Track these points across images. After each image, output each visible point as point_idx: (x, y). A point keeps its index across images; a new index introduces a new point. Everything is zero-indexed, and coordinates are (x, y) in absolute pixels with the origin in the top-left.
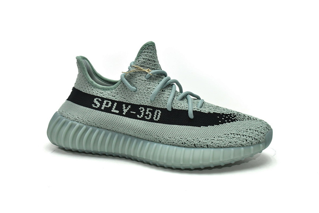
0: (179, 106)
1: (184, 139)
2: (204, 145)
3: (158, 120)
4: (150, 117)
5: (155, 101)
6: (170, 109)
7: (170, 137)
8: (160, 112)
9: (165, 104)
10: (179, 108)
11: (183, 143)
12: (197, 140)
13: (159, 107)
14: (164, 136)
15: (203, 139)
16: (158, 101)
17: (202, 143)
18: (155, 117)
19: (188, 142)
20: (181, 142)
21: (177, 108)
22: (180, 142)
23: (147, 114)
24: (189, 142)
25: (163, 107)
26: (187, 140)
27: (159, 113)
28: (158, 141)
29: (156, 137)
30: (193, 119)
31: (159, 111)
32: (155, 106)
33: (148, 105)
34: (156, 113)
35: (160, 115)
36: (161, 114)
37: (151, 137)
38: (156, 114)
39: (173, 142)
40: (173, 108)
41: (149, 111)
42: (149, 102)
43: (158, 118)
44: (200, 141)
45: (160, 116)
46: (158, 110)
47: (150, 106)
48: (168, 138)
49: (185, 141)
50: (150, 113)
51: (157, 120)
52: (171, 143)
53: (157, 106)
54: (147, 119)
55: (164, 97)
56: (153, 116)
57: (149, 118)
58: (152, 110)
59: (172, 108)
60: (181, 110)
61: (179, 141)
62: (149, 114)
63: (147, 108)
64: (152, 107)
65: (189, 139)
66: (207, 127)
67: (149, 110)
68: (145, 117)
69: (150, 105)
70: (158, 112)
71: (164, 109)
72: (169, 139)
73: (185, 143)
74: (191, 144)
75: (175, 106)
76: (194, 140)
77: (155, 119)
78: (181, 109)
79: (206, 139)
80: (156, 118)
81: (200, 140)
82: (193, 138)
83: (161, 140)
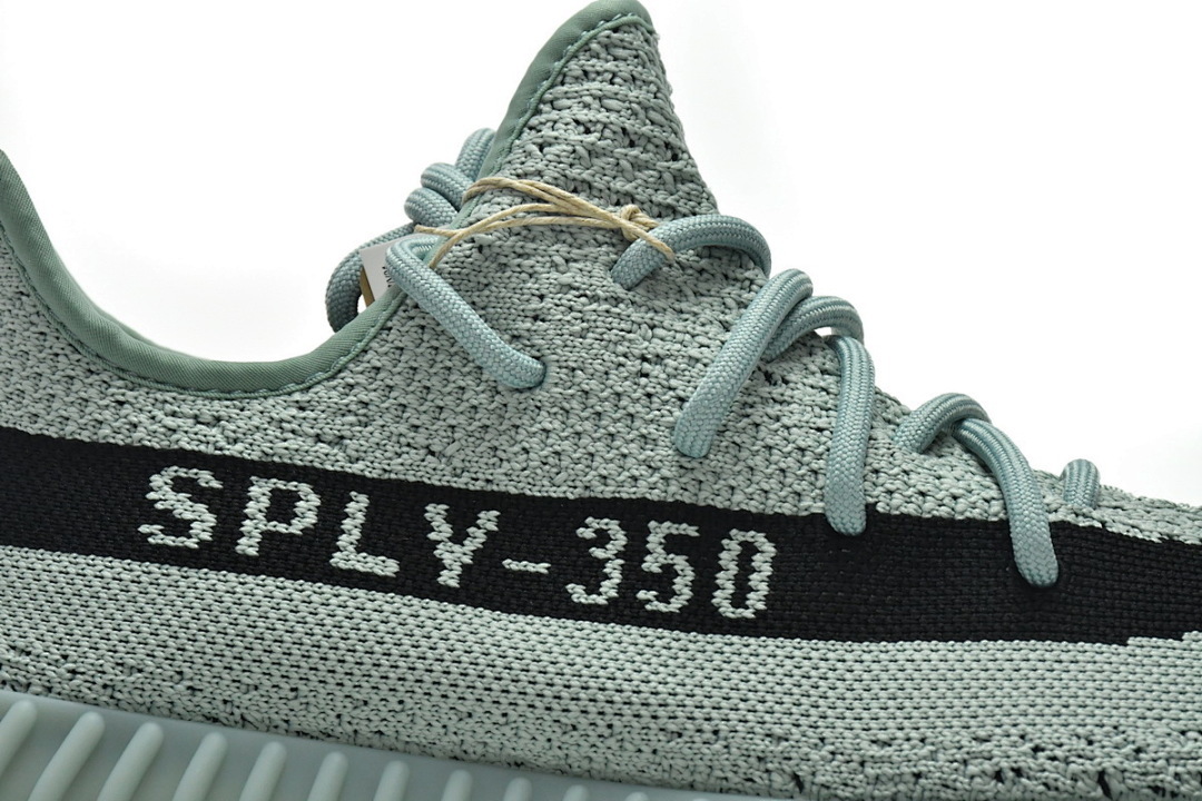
0: (922, 494)
1: (1004, 741)
2: (1177, 776)
3: (757, 612)
4: (687, 593)
5: (716, 460)
6: (850, 520)
7: (882, 736)
8: (769, 549)
9: (802, 478)
10: (929, 508)
11: (998, 776)
12: (1118, 739)
13: (753, 507)
14: (827, 733)
15: (1161, 728)
16: (745, 454)
17: (1161, 763)
18: (730, 588)
19: (1048, 765)
20: (987, 766)
21: (911, 509)
22: (972, 769)
23: (655, 569)
24: (1053, 759)
25: (787, 509)
26: (1037, 749)
27: (757, 557)
28: (776, 777)
29: (762, 745)
30: (1054, 586)
31: (760, 539)
32: (719, 503)
33: (655, 495)
34: (728, 558)
35: (767, 570)
36: (775, 562)
37: (718, 746)
38: (733, 569)
39: (918, 776)
40: (880, 508)
41: (672, 545)
42: (665, 472)
43: (756, 601)
44: (1138, 751)
45: (771, 580)
46: (750, 536)
47: (679, 504)
48: (865, 744)
49: (1020, 755)
50: (680, 562)
51: (749, 614)
52: (902, 787)
53: (739, 501)
54: (662, 607)
55: (785, 420)
56: (704, 586)
57: (675, 605)
58: (692, 531)
59: (870, 509)
60: (948, 524)
61: (965, 762)
62: (669, 572)
63: (652, 524)
64: (693, 506)
65: (1046, 736)
66: (1176, 643)
67: (668, 537)
68: (642, 595)
69: (673, 492)
70: (749, 550)
71: (794, 519)
72: (875, 751)
73: (1018, 772)
74: (1074, 779)
75: (890, 492)
76: (1090, 743)
77: (727, 610)
78: (943, 512)
79: (1183, 733)
80: (738, 600)
81: (1140, 737)
82: (1080, 730)
83: (804, 771)
